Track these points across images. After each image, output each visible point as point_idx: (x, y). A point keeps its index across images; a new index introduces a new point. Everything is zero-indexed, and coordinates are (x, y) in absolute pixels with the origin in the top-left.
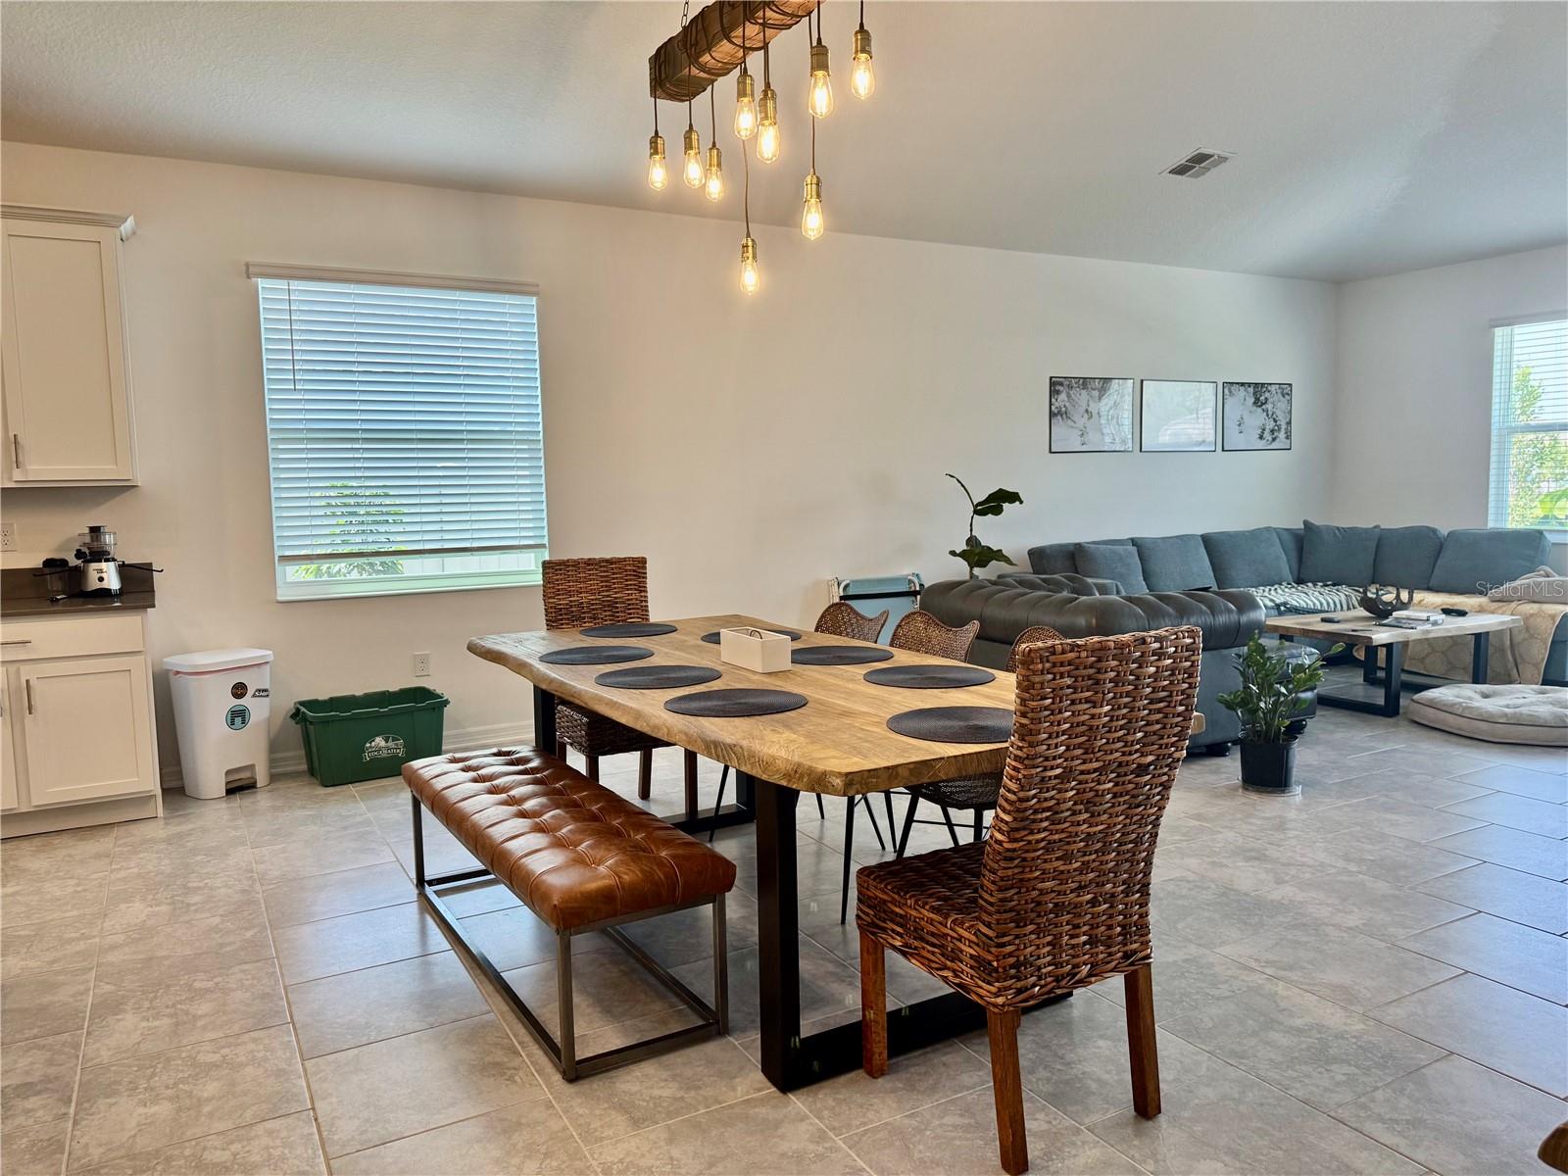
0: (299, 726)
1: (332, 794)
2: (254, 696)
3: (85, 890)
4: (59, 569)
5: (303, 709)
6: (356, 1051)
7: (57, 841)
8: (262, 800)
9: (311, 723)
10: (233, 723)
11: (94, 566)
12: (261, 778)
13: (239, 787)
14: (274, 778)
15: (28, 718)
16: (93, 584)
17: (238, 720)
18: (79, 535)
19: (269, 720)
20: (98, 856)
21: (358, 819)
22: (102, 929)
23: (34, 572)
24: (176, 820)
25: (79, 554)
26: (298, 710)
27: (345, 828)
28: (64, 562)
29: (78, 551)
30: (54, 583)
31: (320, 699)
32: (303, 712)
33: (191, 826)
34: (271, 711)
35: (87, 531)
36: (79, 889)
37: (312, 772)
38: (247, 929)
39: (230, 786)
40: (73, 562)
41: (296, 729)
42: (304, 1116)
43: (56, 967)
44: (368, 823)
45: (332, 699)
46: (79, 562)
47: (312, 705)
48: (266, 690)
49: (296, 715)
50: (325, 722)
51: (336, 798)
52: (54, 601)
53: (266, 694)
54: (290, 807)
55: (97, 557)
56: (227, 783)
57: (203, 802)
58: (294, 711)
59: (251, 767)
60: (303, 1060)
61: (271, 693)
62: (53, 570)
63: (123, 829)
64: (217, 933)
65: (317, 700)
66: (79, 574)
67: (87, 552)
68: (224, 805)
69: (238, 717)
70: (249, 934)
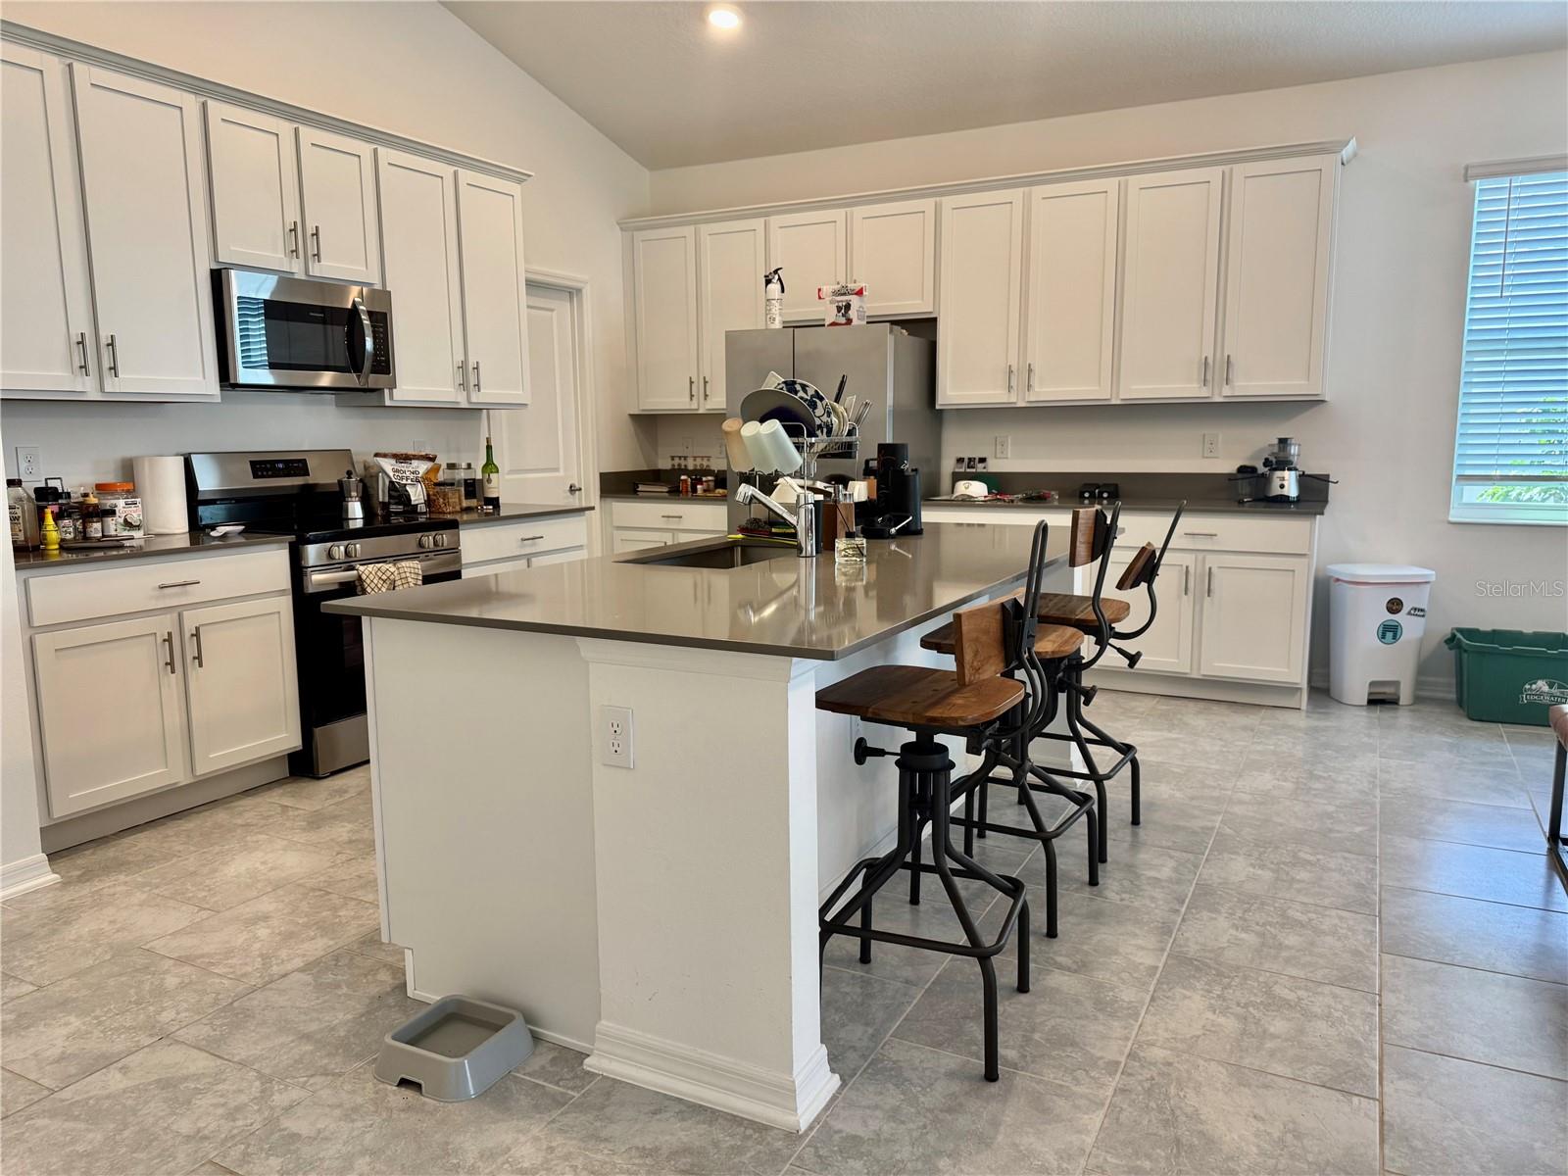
0: (1453, 652)
1: (1477, 729)
2: (1409, 613)
3: (1228, 752)
4: (1249, 475)
5: (1459, 635)
6: (1437, 965)
7: (1215, 708)
8: (1403, 718)
9: (1465, 651)
10: (1383, 637)
11: (1278, 474)
12: (1405, 695)
13: (1381, 700)
14: (1418, 700)
15: (1207, 599)
16: (1276, 491)
17: (1389, 635)
18: (1270, 445)
19: (1421, 641)
20: (1245, 728)
21: (1500, 759)
22: (1235, 785)
23: (1229, 477)
24: (1316, 716)
25: (1267, 463)
26: (1454, 636)
27: (1483, 764)
28: (1253, 469)
29: (1267, 459)
30: (1244, 487)
31: (1481, 629)
32: (1459, 639)
33: (1328, 724)
34: (1425, 634)
35: (1276, 442)
36: (1224, 749)
37: (1460, 702)
38: (1358, 825)
39: (1372, 697)
40: (1262, 469)
41: (1451, 655)
42: (1370, 996)
43: (1194, 803)
44: (1511, 765)
45: (1494, 631)
46: (1266, 470)
47: (1471, 633)
48: (1422, 610)
49: (1452, 641)
50: (1481, 652)
51: (1481, 733)
52: (1241, 502)
53: (1422, 614)
54: (1427, 731)
55: (1282, 467)
56: (1370, 694)
57: (1344, 706)
58: (1449, 636)
59: (1396, 684)
60: (1381, 951)
61: (1427, 614)
62: (1246, 475)
63: (1270, 712)
64: (1329, 819)
65: (1478, 630)
66: (1266, 480)
67: (1274, 460)
68: (1364, 713)
69: (1389, 632)
70: (1358, 829)
